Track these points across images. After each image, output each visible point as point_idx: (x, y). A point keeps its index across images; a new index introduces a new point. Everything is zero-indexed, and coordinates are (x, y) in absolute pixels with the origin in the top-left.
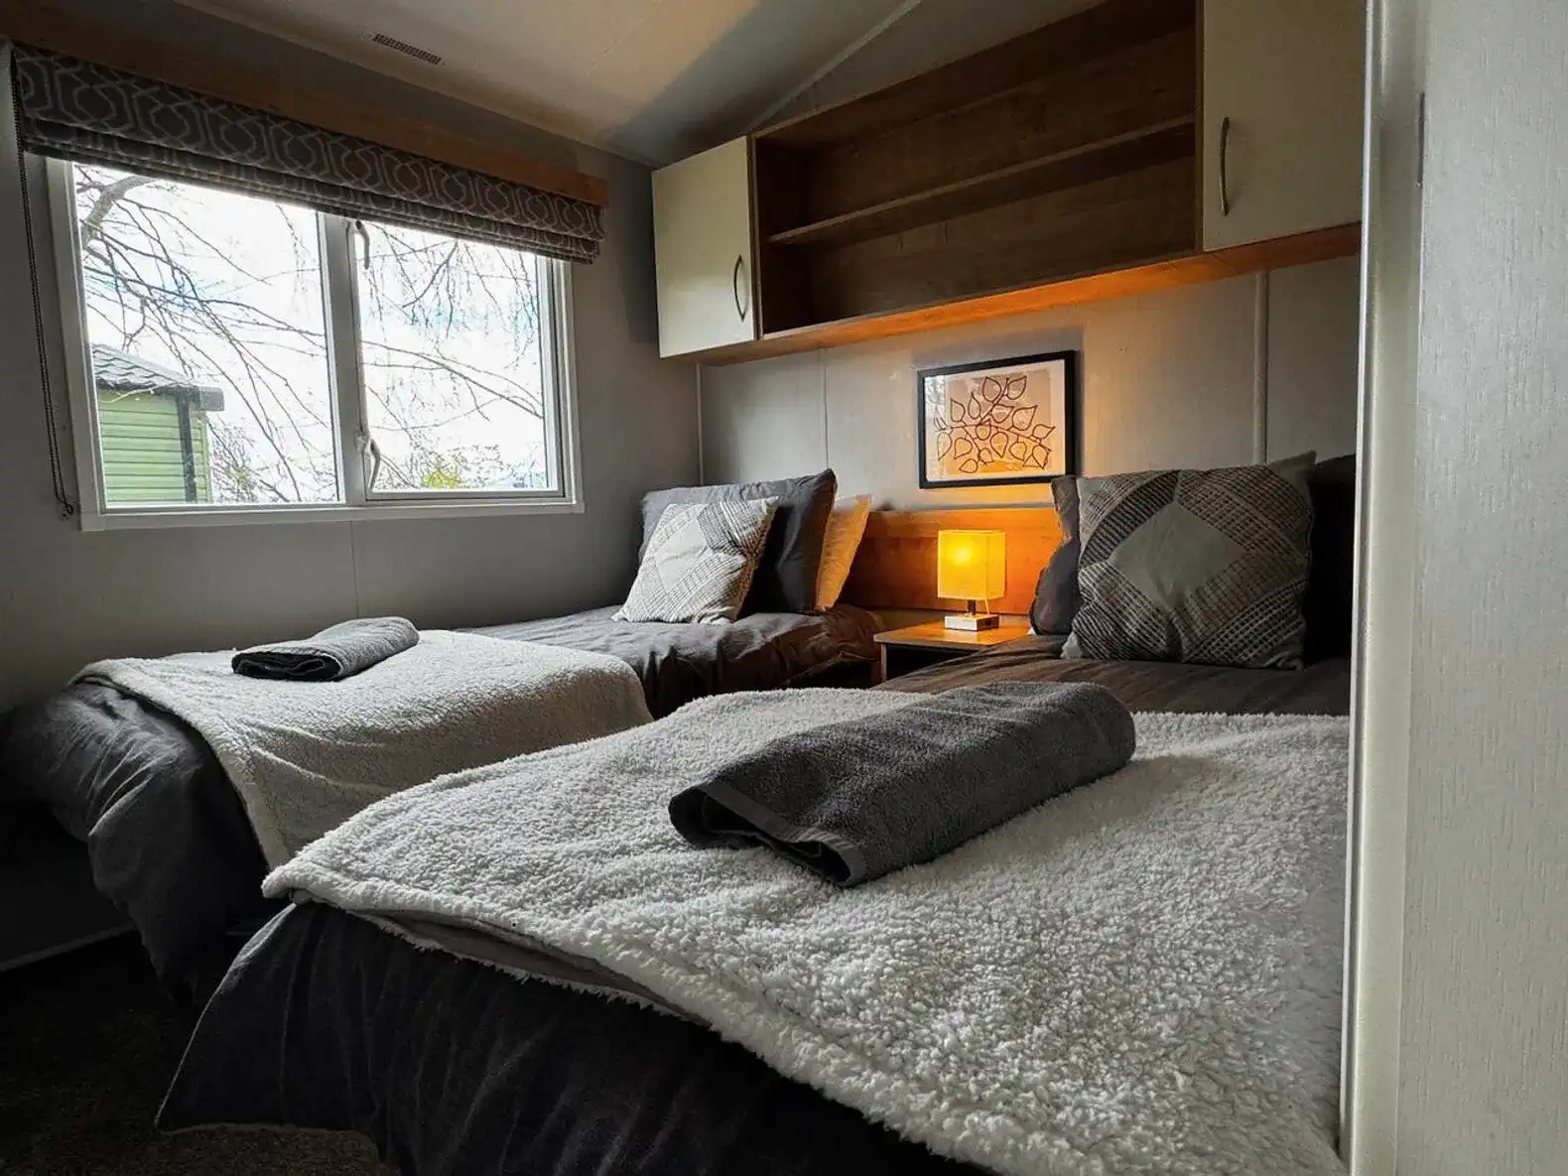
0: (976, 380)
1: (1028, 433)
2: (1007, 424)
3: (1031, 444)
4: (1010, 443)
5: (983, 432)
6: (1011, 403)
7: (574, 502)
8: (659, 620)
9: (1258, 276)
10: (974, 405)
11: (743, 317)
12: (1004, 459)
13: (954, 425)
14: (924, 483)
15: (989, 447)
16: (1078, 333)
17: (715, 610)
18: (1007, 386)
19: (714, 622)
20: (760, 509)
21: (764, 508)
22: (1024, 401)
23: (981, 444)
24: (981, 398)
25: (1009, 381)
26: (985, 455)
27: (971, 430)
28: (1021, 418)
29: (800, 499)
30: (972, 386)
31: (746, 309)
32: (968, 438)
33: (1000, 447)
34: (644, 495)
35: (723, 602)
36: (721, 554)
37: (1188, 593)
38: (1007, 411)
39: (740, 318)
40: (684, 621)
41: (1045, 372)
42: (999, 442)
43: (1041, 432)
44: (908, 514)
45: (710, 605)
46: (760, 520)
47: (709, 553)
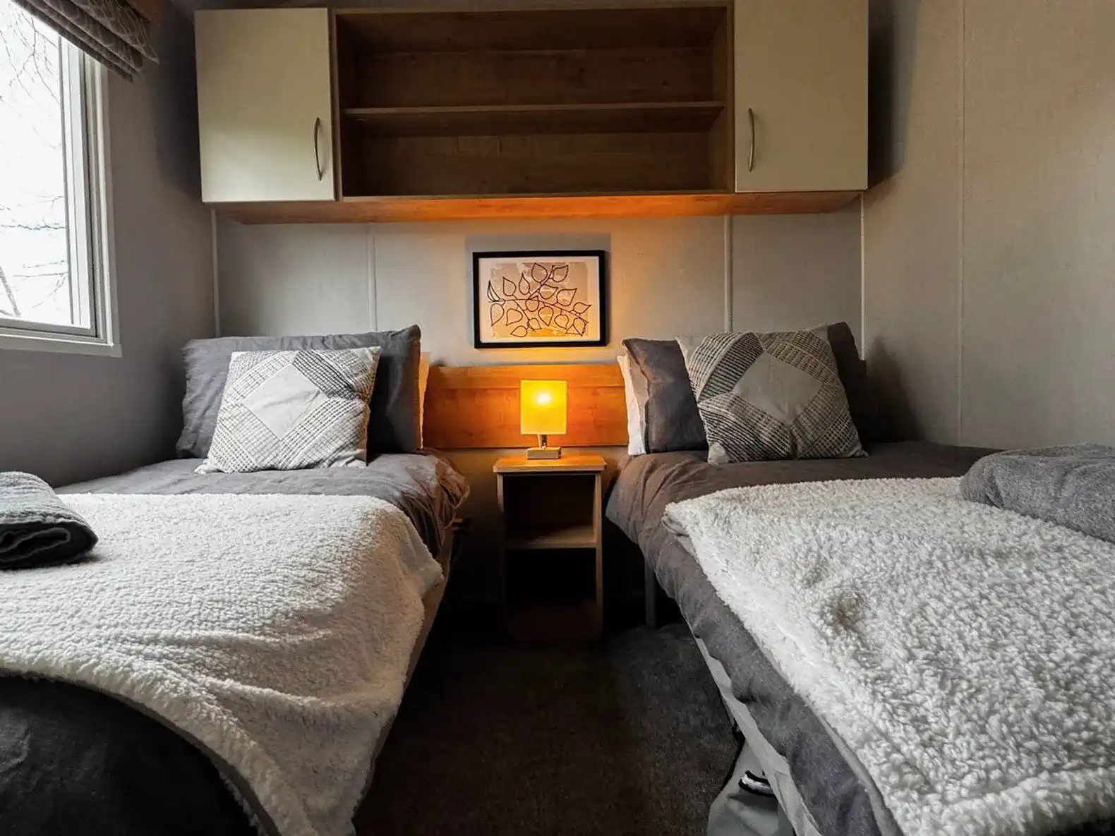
0: (527, 265)
1: (570, 308)
2: (553, 300)
3: (572, 317)
4: (555, 315)
5: (532, 305)
6: (555, 285)
7: (111, 344)
8: (272, 468)
9: (726, 218)
10: (524, 284)
11: (321, 175)
12: (550, 327)
13: (506, 298)
14: (479, 345)
15: (537, 317)
16: (608, 238)
17: (349, 453)
18: (553, 271)
19: (349, 465)
20: (366, 357)
21: (370, 357)
22: (566, 284)
23: (530, 315)
24: (530, 279)
25: (554, 268)
26: (534, 324)
27: (522, 303)
28: (564, 297)
29: (397, 350)
30: (522, 268)
31: (324, 169)
32: (519, 309)
33: (546, 318)
34: (185, 342)
35: (355, 445)
36: (338, 399)
37: (799, 411)
38: (553, 291)
39: (317, 176)
40: (309, 467)
41: (583, 264)
42: (546, 315)
43: (579, 308)
44: (464, 370)
45: (342, 448)
46: (369, 367)
47: (323, 399)
